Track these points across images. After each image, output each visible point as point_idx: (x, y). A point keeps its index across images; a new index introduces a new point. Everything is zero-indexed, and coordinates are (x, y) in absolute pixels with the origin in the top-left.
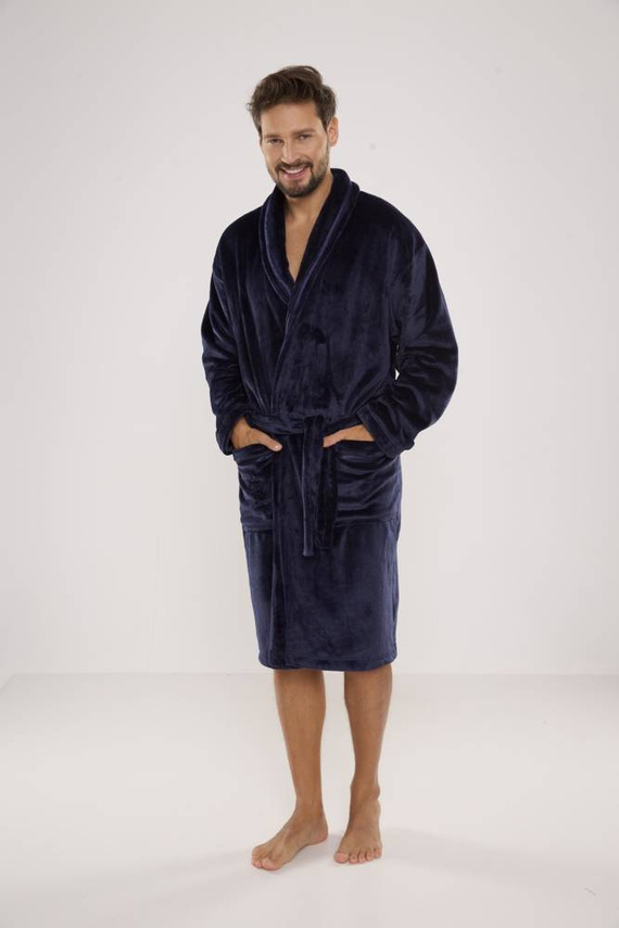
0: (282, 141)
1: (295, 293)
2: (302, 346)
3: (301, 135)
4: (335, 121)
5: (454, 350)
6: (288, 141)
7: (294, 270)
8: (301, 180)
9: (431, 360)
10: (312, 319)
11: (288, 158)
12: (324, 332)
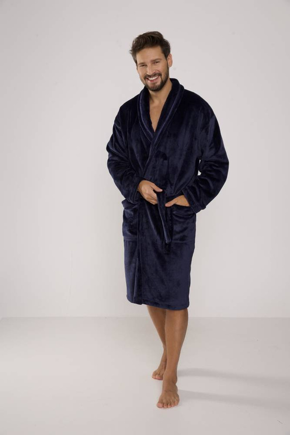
0: (146, 66)
1: (155, 137)
2: (156, 161)
3: (155, 62)
4: (171, 57)
5: (227, 163)
6: (149, 65)
7: (154, 125)
8: (156, 83)
9: (217, 167)
10: (162, 149)
11: (149, 72)
12: (167, 155)
